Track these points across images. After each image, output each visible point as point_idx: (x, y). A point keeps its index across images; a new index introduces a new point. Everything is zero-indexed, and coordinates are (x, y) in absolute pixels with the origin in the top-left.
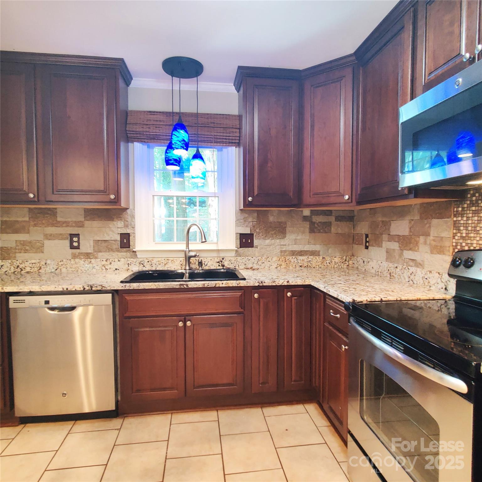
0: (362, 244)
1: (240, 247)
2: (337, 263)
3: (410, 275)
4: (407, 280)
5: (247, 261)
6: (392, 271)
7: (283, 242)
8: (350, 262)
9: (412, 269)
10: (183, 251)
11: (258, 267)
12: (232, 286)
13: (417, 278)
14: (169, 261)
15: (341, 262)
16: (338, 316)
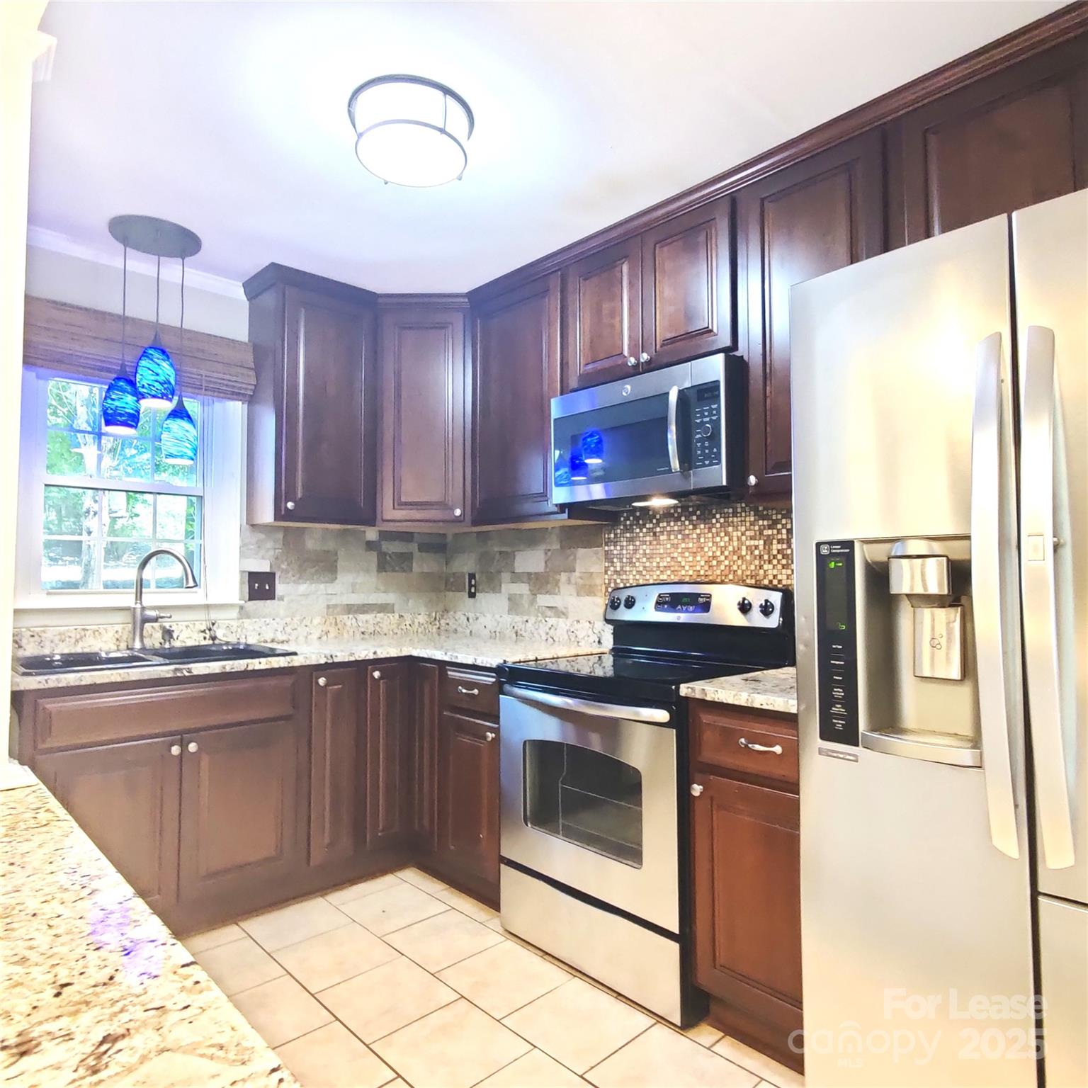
0: (463, 590)
1: (250, 599)
2: (422, 624)
3: (548, 630)
4: (544, 637)
5: (264, 628)
6: (520, 628)
7: (331, 588)
8: (443, 622)
9: (552, 621)
10: (128, 609)
11: (284, 638)
12: (278, 666)
13: (558, 632)
14: (88, 633)
15: (427, 622)
16: (476, 692)
